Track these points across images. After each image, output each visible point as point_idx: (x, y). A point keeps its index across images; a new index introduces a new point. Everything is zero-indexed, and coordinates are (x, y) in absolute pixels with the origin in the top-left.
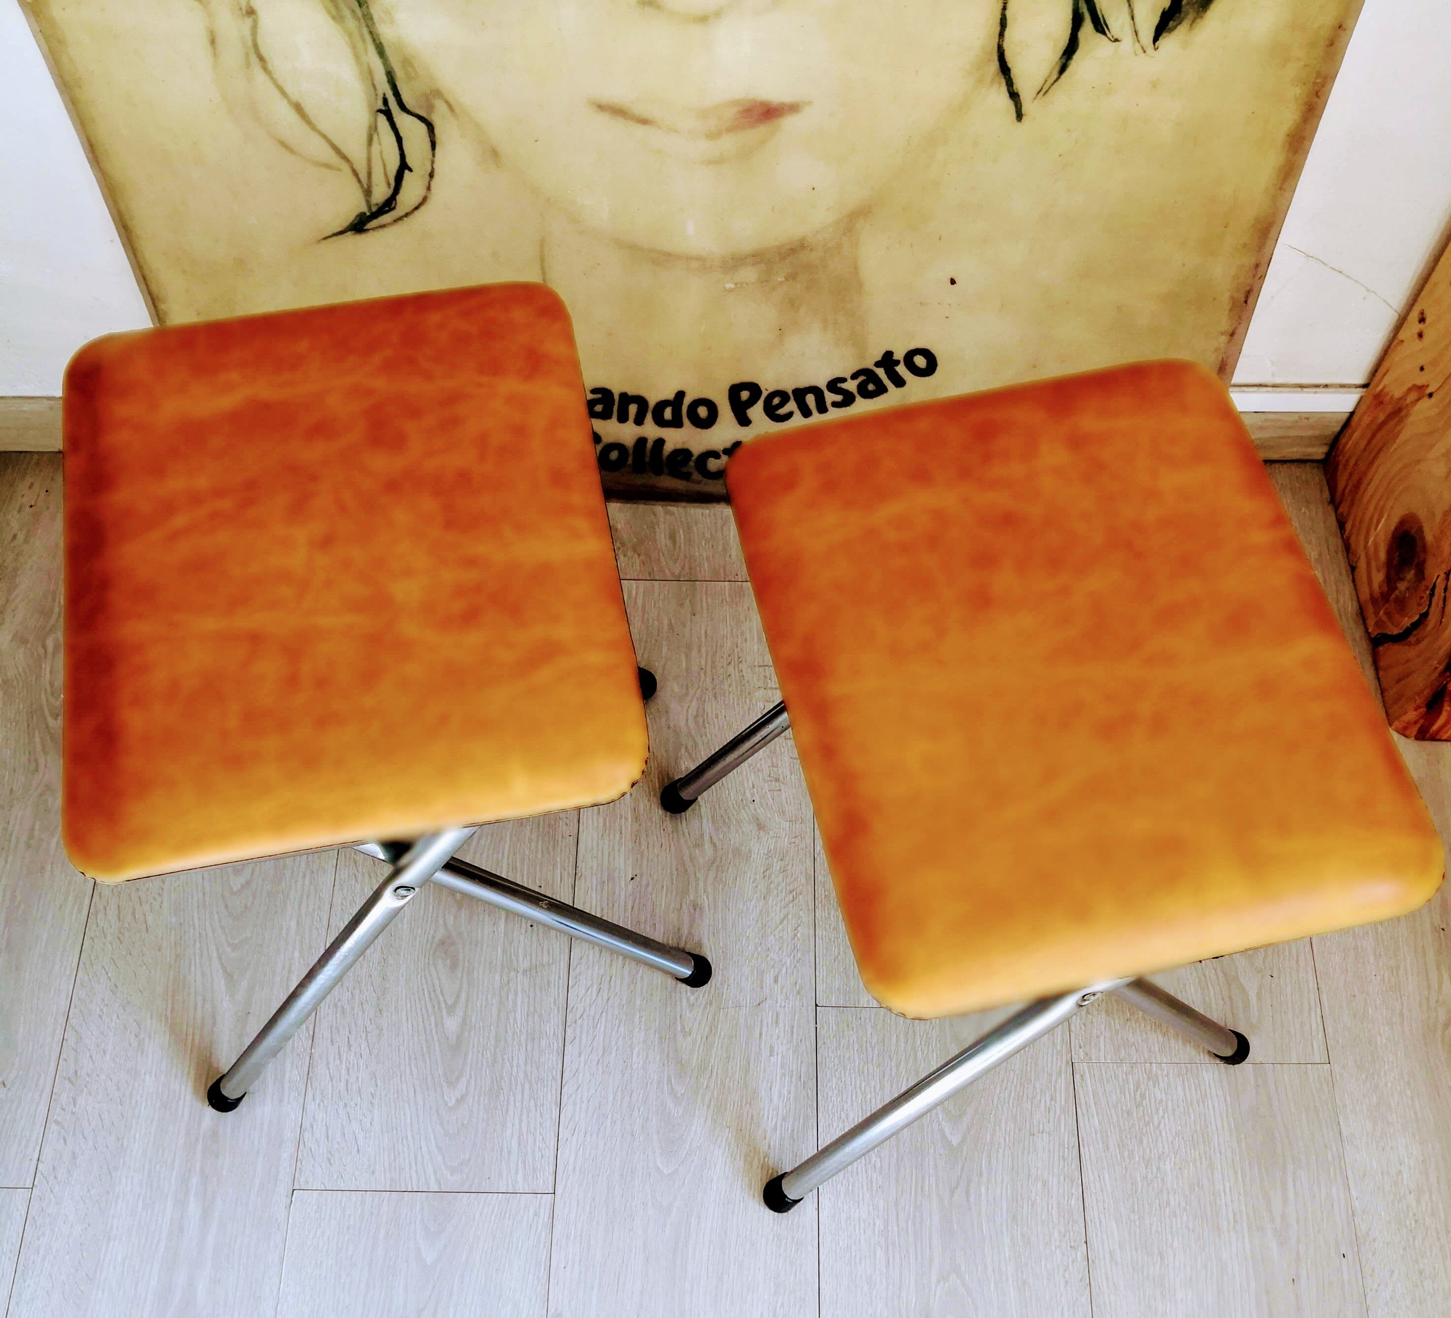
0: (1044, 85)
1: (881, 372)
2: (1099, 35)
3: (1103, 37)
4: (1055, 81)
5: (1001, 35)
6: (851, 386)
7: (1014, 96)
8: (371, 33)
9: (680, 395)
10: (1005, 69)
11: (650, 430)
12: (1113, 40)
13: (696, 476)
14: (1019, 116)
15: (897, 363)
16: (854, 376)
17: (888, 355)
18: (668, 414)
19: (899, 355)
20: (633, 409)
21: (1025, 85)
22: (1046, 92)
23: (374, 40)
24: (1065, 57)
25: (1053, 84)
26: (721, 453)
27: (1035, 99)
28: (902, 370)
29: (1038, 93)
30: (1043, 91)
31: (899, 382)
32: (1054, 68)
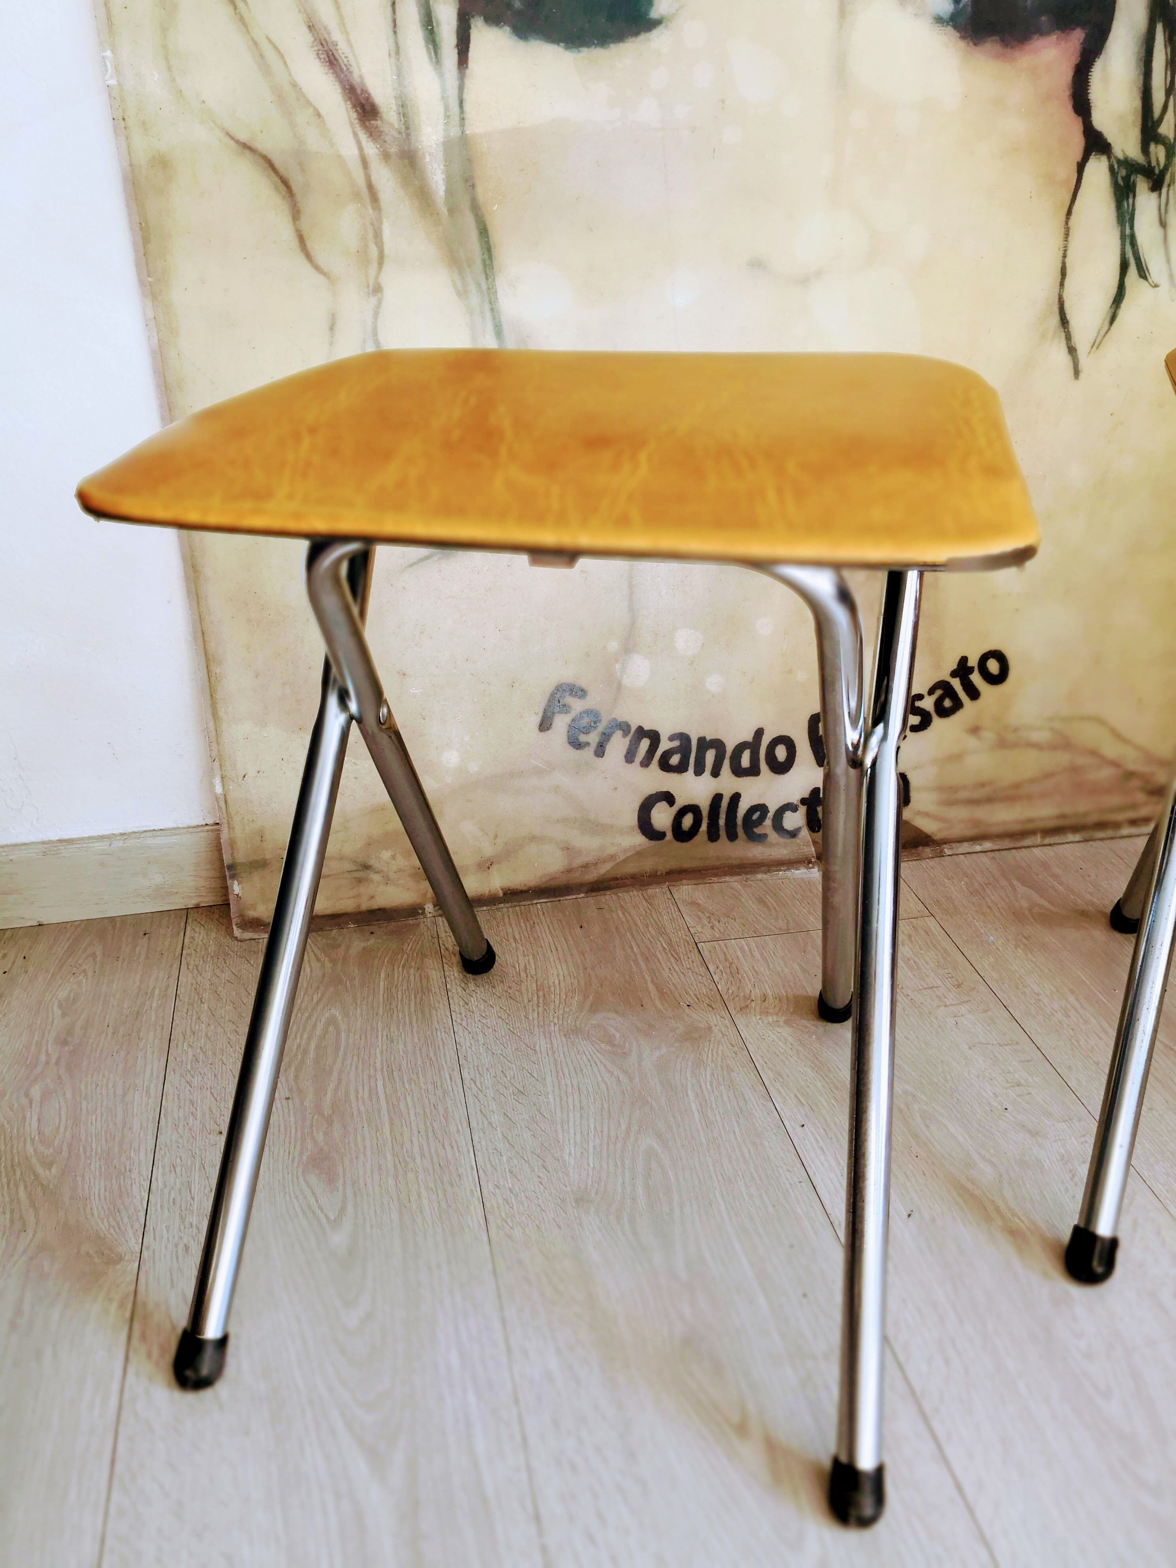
0: (1097, 337)
1: (956, 683)
2: (1142, 280)
3: (1146, 281)
4: (1107, 333)
5: (1062, 284)
6: (928, 704)
7: (1072, 350)
8: (492, 310)
9: (759, 733)
10: (1064, 321)
11: (728, 784)
12: (1153, 285)
13: (773, 836)
14: (1077, 373)
15: (971, 670)
16: (931, 692)
17: (964, 660)
18: (745, 760)
19: (973, 662)
20: (710, 756)
21: (1082, 340)
22: (1099, 345)
23: (494, 319)
24: (1114, 306)
25: (1104, 336)
26: (800, 805)
27: (1089, 353)
28: (976, 678)
29: (1092, 348)
30: (1096, 345)
31: (974, 694)
32: (1104, 320)
